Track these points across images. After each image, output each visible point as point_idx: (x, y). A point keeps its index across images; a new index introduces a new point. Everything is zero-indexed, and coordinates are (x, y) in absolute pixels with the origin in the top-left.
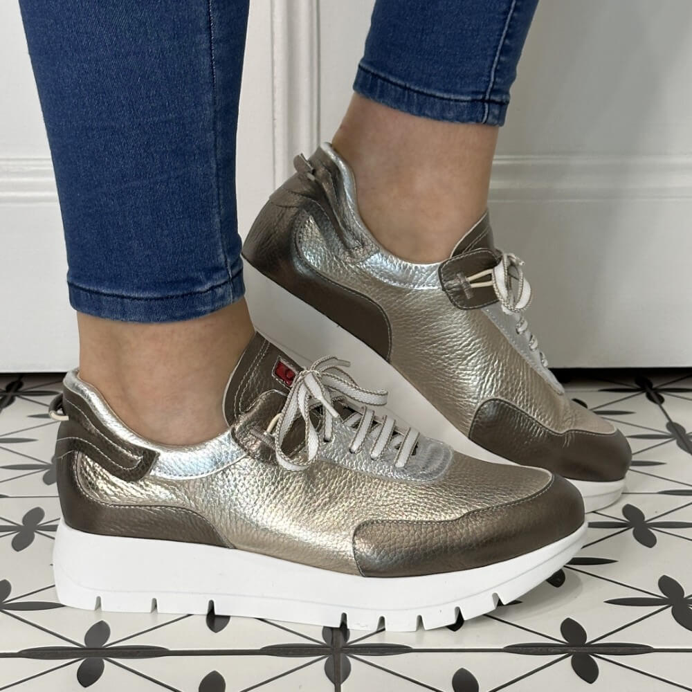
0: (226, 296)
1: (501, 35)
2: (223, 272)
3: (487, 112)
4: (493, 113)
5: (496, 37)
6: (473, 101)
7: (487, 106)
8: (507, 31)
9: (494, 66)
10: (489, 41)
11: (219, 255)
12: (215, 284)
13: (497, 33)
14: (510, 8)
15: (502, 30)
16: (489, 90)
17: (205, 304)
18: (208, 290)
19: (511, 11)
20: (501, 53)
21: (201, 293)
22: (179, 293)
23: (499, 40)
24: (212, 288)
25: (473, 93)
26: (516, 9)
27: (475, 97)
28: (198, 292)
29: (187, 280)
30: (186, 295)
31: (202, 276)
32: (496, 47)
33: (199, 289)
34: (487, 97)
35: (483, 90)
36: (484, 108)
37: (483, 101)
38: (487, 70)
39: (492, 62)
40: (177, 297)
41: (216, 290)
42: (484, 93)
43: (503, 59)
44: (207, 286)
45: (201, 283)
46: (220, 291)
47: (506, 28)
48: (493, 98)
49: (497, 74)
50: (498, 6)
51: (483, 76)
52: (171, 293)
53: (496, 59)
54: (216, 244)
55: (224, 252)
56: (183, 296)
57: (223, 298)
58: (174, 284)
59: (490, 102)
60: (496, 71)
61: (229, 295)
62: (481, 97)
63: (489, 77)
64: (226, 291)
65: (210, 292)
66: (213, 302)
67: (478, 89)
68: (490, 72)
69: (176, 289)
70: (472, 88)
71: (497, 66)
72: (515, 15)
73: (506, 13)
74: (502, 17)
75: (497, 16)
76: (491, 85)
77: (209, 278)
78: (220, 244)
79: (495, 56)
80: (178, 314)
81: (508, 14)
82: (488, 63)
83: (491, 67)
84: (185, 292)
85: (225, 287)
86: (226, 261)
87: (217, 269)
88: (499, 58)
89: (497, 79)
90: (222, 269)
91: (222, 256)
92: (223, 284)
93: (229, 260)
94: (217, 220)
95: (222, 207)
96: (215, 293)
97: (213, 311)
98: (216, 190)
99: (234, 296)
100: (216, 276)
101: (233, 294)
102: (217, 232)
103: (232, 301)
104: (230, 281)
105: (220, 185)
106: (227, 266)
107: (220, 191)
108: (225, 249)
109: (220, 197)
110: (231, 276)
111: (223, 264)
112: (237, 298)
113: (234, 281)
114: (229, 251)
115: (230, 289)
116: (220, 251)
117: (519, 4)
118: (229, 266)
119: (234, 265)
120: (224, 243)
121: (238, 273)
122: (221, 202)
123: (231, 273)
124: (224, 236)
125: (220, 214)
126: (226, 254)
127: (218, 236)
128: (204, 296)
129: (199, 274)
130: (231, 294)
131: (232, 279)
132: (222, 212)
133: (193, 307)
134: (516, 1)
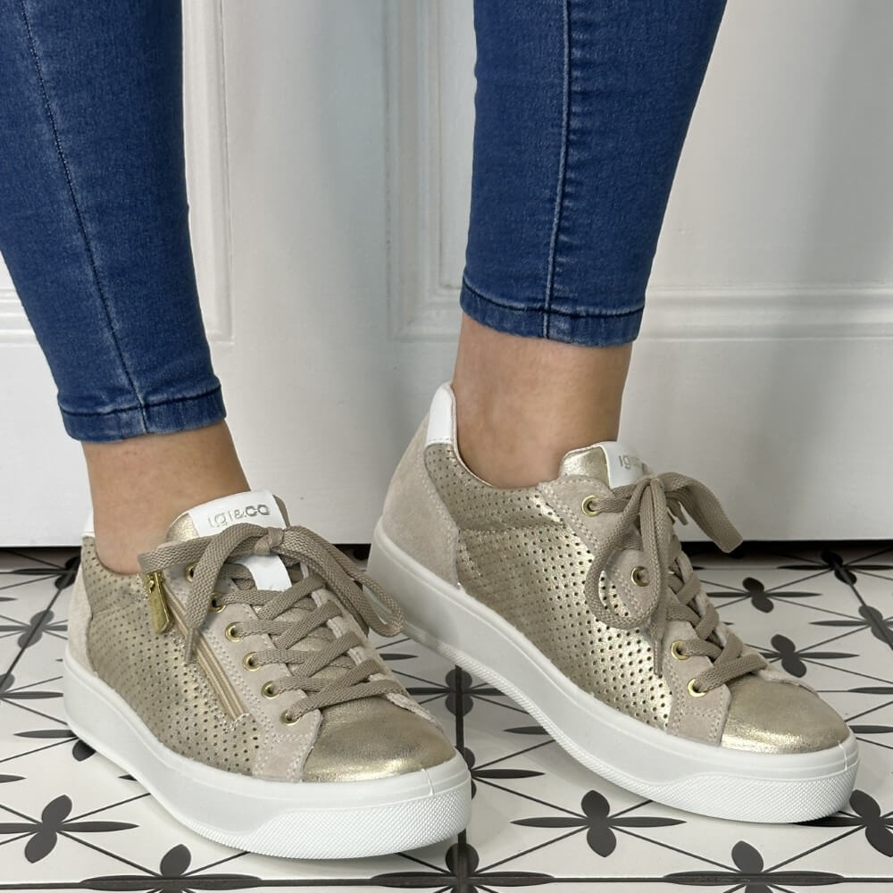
0: (135, 422)
1: (552, 228)
2: (129, 397)
3: (546, 323)
4: (556, 326)
5: (546, 231)
6: (529, 310)
7: (546, 317)
8: (559, 224)
9: (550, 268)
10: (538, 236)
11: (119, 376)
12: (117, 407)
13: (547, 226)
14: (556, 194)
15: (551, 222)
16: (548, 298)
17: (111, 428)
18: (109, 414)
19: (559, 200)
20: (556, 252)
21: (105, 414)
23: (550, 235)
24: (115, 411)
26: (564, 195)
27: (531, 305)
28: (101, 413)
29: (91, 398)
30: (93, 415)
31: (104, 398)
32: (548, 243)
33: (100, 410)
34: (546, 306)
35: (540, 296)
36: (543, 319)
37: (542, 310)
38: (542, 273)
41: (119, 414)
42: (544, 300)
43: (562, 259)
44: (108, 409)
45: (103, 404)
46: (124, 416)
47: (556, 221)
48: (555, 307)
49: (557, 278)
50: (538, 194)
53: (551, 259)
54: (112, 362)
55: (127, 373)
56: (90, 415)
57: (129, 425)
59: (551, 312)
60: (554, 274)
61: (139, 422)
62: (538, 305)
64: (132, 417)
65: (113, 415)
66: (119, 428)
67: (534, 295)
68: (547, 275)
70: (528, 294)
71: (554, 268)
72: (567, 203)
73: (552, 200)
74: (548, 206)
75: (541, 205)
76: (548, 291)
77: (113, 400)
78: (118, 362)
79: (548, 255)
80: (90, 434)
81: (554, 200)
82: (543, 263)
84: (91, 412)
85: (131, 413)
86: (131, 383)
87: (122, 391)
88: (554, 258)
89: (556, 286)
90: (129, 392)
91: (124, 380)
92: (130, 409)
93: (135, 383)
94: (107, 335)
95: (115, 321)
96: (119, 417)
97: (123, 438)
98: (99, 300)
99: (148, 425)
100: (119, 400)
101: (145, 423)
102: (111, 349)
103: (144, 430)
104: (141, 408)
105: (106, 295)
106: (135, 390)
107: (109, 303)
108: (130, 371)
109: (109, 309)
110: (142, 402)
111: (127, 386)
112: (159, 430)
113: (155, 409)
114: (139, 374)
115: (140, 416)
116: (120, 371)
117: (569, 189)
118: (137, 390)
119: (155, 391)
120: (128, 363)
121: (167, 402)
122: (113, 315)
123: (145, 399)
124: (126, 355)
125: (112, 329)
126: (132, 376)
127: (113, 354)
128: (108, 419)
129: (101, 393)
130: (142, 423)
131: (147, 406)
132: (117, 326)
133: (102, 429)
134: (564, 185)
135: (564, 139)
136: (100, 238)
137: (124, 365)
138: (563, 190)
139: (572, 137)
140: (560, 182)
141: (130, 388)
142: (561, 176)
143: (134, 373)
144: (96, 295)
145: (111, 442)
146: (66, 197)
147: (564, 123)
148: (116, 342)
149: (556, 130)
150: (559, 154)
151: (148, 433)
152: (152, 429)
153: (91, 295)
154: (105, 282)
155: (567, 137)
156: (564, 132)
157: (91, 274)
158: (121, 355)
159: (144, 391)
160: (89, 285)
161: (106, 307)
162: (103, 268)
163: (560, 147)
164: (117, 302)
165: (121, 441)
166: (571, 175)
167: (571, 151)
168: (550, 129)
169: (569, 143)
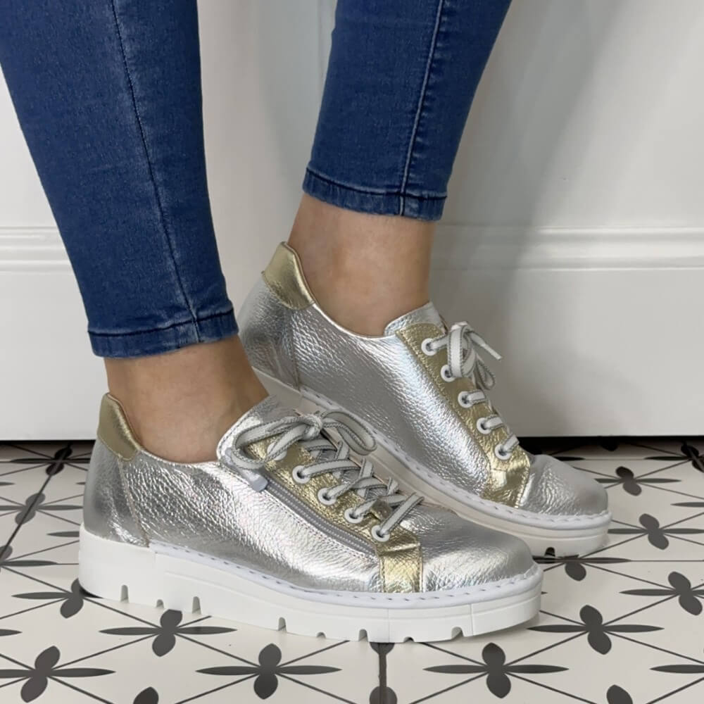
0: (190, 333)
1: (411, 133)
2: (185, 313)
3: (402, 204)
4: (409, 206)
5: (407, 135)
6: (388, 194)
7: (402, 199)
8: (417, 130)
9: (408, 162)
10: (400, 138)
11: (178, 296)
12: (175, 322)
13: (408, 131)
14: (417, 107)
15: (411, 128)
16: (403, 185)
17: (168, 340)
18: (168, 328)
19: (419, 111)
20: (413, 150)
21: (164, 329)
22: (145, 328)
23: (409, 138)
24: (173, 326)
25: (388, 187)
26: (423, 108)
27: (390, 190)
28: (160, 329)
29: (151, 317)
30: (152, 331)
31: (164, 315)
32: (408, 144)
33: (160, 326)
34: (402, 191)
35: (397, 184)
36: (399, 201)
37: (398, 194)
38: (400, 166)
39: (406, 157)
40: (145, 332)
41: (178, 328)
42: (400, 187)
43: (416, 155)
44: (168, 324)
45: (162, 320)
46: (182, 329)
47: (415, 127)
48: (408, 192)
49: (411, 169)
51: (397, 171)
52: (140, 329)
53: (409, 155)
54: (172, 285)
55: (184, 294)
56: (149, 331)
57: (185, 335)
58: (141, 320)
59: (405, 195)
60: (410, 166)
61: (193, 334)
62: (396, 190)
63: (403, 171)
64: (188, 329)
65: (171, 329)
66: (176, 338)
67: (392, 183)
68: (404, 167)
69: (142, 325)
70: (387, 182)
71: (410, 162)
72: (424, 114)
73: (414, 112)
74: (409, 116)
75: (405, 116)
76: (405, 179)
77: (170, 317)
78: (177, 284)
79: (407, 152)
80: (147, 349)
81: (415, 112)
82: (401, 158)
83: (405, 163)
84: (151, 328)
85: (186, 326)
86: (187, 302)
87: (178, 309)
88: (411, 154)
89: (411, 175)
90: (185, 309)
91: (181, 299)
92: (186, 323)
93: (190, 301)
94: (170, 262)
95: (175, 252)
96: (177, 330)
97: (178, 347)
98: (164, 235)
99: (200, 334)
100: (177, 315)
101: (198, 333)
102: (172, 274)
103: (197, 339)
104: (195, 322)
105: (169, 231)
106: (189, 307)
107: (171, 237)
108: (186, 291)
109: (171, 241)
110: (195, 316)
111: (183, 304)
112: (208, 338)
113: (203, 322)
114: (193, 293)
115: (193, 327)
116: (179, 292)
117: (426, 104)
118: (191, 306)
119: (203, 308)
120: (185, 286)
121: (211, 317)
122: (174, 247)
123: (197, 314)
124: (183, 279)
125: (173, 258)
126: (188, 297)
127: (174, 278)
128: (167, 333)
129: (160, 312)
130: (196, 334)
131: (199, 320)
132: (177, 256)
133: (160, 342)
134: (423, 100)
135: (428, 66)
136: (166, 184)
137: (181, 287)
138: (422, 105)
139: (434, 65)
140: (421, 99)
141: (186, 306)
142: (422, 94)
143: (189, 293)
144: (162, 231)
145: (167, 352)
146: (142, 152)
147: (430, 55)
148: (176, 268)
149: (423, 60)
150: (423, 78)
151: (200, 341)
152: (203, 338)
153: (158, 231)
154: (168, 220)
155: (431, 66)
156: (429, 61)
157: (159, 214)
158: (179, 279)
159: (196, 307)
160: (156, 223)
161: (169, 240)
162: (167, 209)
163: (424, 73)
164: (177, 236)
165: (175, 350)
166: (429, 93)
167: (432, 76)
168: (419, 59)
169: (431, 70)
